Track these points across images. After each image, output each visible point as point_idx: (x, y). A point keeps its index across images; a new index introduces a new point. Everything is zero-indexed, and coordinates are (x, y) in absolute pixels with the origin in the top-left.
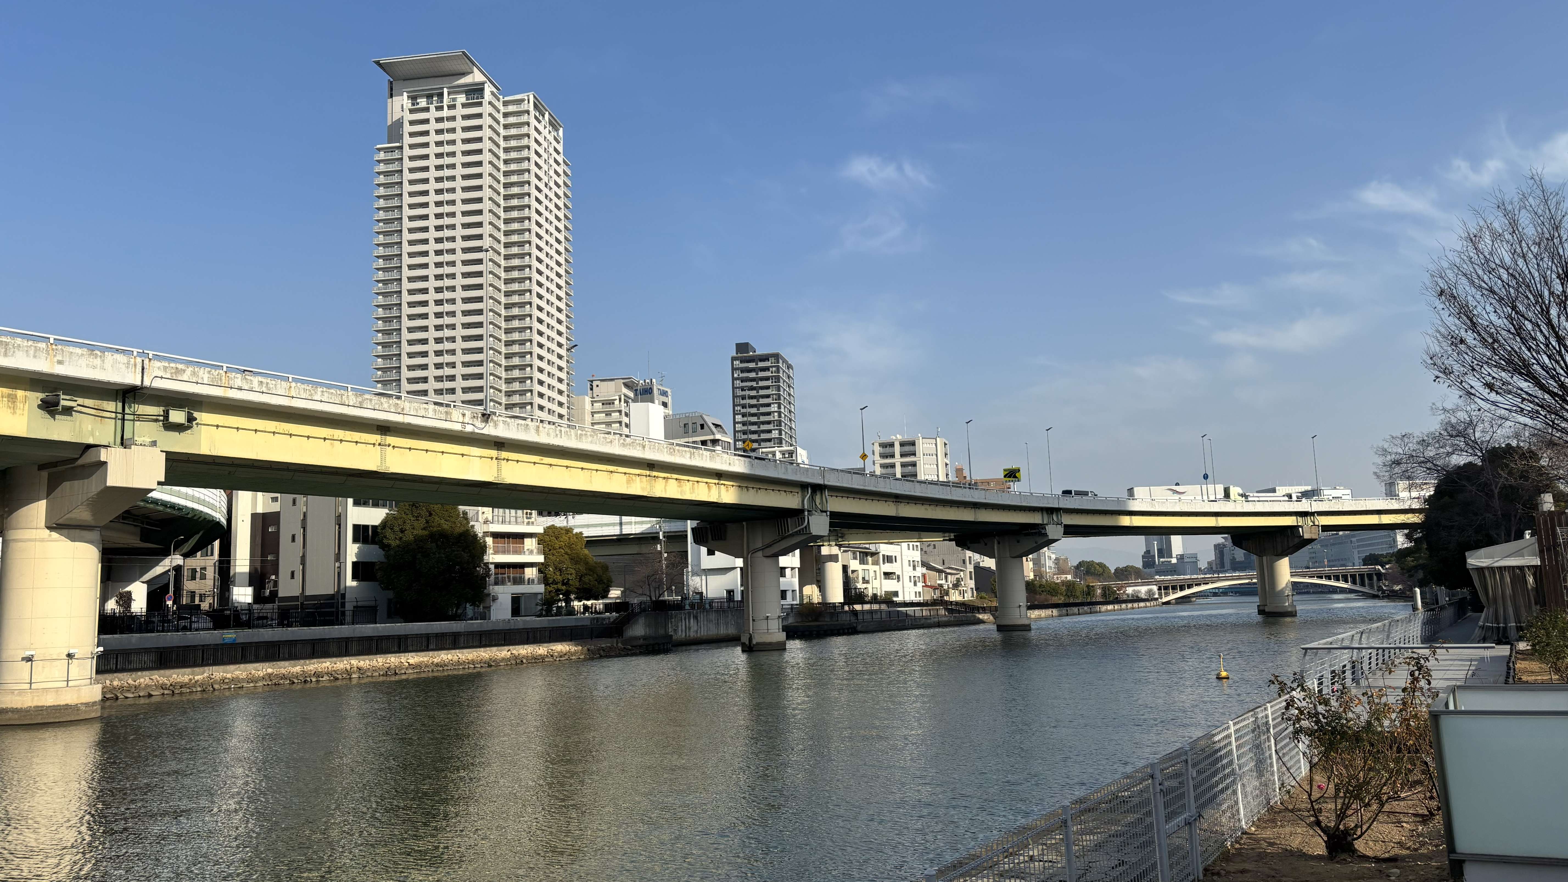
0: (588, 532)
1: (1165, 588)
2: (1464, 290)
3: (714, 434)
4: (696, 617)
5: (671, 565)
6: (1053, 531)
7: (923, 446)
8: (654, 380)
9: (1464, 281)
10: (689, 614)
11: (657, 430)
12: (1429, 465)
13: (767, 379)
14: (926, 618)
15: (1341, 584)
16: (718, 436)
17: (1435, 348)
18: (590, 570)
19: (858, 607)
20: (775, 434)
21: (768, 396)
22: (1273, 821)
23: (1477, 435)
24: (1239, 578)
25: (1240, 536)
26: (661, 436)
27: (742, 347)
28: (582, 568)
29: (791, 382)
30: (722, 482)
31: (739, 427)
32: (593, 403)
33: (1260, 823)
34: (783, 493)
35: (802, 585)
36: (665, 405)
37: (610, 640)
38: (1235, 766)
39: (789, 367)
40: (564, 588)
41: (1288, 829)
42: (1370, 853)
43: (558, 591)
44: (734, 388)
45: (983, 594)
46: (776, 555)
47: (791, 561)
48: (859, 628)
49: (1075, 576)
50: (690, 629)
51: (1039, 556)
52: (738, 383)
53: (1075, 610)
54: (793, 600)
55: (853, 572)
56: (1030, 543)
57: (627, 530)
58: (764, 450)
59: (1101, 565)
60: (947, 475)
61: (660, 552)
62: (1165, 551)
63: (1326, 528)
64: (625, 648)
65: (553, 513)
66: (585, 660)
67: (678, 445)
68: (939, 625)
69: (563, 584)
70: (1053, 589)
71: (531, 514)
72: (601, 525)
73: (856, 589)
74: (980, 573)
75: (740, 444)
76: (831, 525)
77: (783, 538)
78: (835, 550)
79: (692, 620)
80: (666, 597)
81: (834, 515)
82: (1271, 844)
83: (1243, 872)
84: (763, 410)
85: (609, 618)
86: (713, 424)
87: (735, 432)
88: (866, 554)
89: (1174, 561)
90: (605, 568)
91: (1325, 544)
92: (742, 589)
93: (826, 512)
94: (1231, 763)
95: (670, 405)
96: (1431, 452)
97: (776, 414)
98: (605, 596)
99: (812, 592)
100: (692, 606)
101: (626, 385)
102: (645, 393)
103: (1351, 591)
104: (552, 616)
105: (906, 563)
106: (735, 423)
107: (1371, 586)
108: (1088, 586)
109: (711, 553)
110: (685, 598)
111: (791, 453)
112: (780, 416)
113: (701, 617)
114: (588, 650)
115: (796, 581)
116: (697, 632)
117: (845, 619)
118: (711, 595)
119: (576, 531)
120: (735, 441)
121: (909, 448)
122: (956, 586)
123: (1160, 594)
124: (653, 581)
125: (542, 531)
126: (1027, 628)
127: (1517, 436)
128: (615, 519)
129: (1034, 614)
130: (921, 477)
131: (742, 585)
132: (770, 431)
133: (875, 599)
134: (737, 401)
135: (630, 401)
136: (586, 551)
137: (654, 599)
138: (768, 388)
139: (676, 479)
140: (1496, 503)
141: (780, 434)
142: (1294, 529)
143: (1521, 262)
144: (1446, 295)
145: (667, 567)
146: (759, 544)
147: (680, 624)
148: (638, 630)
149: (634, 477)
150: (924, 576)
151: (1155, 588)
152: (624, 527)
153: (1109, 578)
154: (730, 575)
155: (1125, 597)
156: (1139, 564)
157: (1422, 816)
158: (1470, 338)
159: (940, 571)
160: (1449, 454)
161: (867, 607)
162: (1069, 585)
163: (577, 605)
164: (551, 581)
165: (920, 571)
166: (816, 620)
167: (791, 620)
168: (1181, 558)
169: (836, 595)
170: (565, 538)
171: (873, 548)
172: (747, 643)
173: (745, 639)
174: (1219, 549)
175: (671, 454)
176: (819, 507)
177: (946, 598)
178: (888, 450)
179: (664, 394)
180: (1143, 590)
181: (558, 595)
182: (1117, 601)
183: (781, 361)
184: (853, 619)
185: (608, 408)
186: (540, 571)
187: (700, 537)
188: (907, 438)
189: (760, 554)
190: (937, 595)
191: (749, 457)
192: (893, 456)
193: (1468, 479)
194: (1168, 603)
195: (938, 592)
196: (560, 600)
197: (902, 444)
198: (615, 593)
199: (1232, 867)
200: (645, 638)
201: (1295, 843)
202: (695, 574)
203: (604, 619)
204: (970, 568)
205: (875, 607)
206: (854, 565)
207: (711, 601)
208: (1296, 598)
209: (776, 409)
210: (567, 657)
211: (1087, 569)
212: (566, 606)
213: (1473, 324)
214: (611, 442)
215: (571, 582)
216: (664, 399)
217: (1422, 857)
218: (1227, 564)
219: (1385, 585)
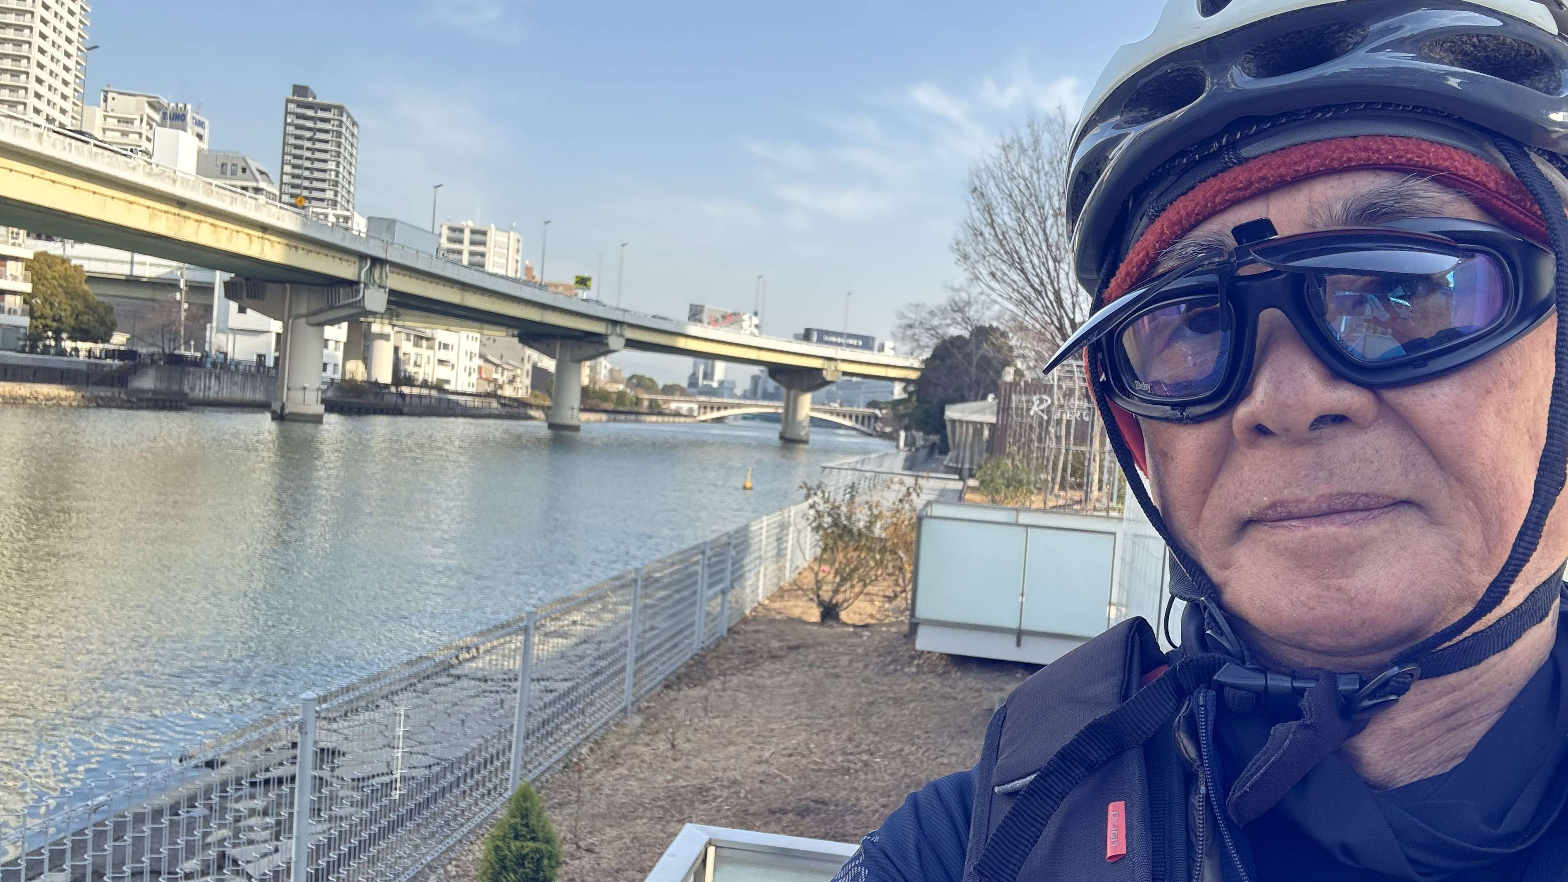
0: (91, 267)
1: (704, 407)
2: (992, 189)
3: (256, 180)
4: (218, 378)
5: (191, 317)
6: (614, 342)
7: (495, 237)
8: (189, 107)
9: (992, 183)
10: (210, 373)
11: (188, 163)
12: (933, 332)
13: (327, 131)
14: (477, 408)
15: (847, 422)
16: (262, 185)
17: (961, 236)
18: (90, 309)
19: (406, 390)
20: (329, 195)
21: (326, 151)
22: (782, 597)
23: (972, 313)
24: (768, 406)
25: (776, 371)
26: (193, 170)
27: (300, 90)
28: (80, 306)
29: (354, 141)
30: (267, 236)
31: (286, 179)
32: (105, 117)
33: (772, 598)
34: (337, 260)
35: (346, 359)
36: (200, 137)
37: (109, 389)
38: (762, 552)
39: (354, 124)
40: (55, 325)
41: (791, 603)
42: (850, 622)
43: (46, 327)
44: (285, 134)
45: (537, 392)
46: (322, 324)
47: (337, 333)
48: (405, 410)
49: (627, 386)
50: (210, 388)
51: (596, 365)
52: (290, 129)
53: (623, 417)
54: (334, 373)
55: (404, 354)
56: (590, 349)
57: (138, 271)
58: (315, 210)
59: (651, 380)
60: (516, 272)
61: (180, 303)
62: (708, 375)
63: (845, 374)
64: (129, 401)
65: (43, 237)
66: (79, 406)
67: (216, 186)
68: (489, 416)
69: (54, 320)
70: (605, 396)
71: (18, 234)
72: (107, 261)
73: (405, 371)
74: (538, 373)
75: (286, 198)
76: (389, 302)
77: (332, 308)
78: (387, 329)
79: (213, 380)
80: (182, 351)
81: (392, 292)
82: (779, 613)
83: (757, 631)
84: (317, 165)
85: (111, 366)
86: (258, 170)
87: (282, 183)
88: (422, 338)
89: (715, 385)
90: (109, 309)
91: (840, 387)
92: (277, 354)
93: (385, 288)
94: (760, 549)
95: (206, 138)
96: (935, 322)
97: (333, 173)
98: (106, 340)
99: (356, 370)
100: (214, 364)
101: (150, 104)
102: (177, 119)
103: (853, 428)
104: (37, 353)
105: (462, 353)
106: (282, 173)
107: (869, 426)
108: (637, 398)
109: (242, 310)
110: (206, 355)
111: (347, 219)
112: (337, 175)
113: (225, 378)
114: (83, 397)
115: (340, 354)
116: (218, 393)
117: (391, 400)
118: (238, 357)
119: (74, 262)
120: (281, 193)
121: (479, 236)
122: (511, 381)
123: (699, 413)
124: (167, 331)
125: (31, 257)
126: (576, 428)
127: (998, 318)
128: (125, 255)
129: (585, 416)
130: (489, 268)
131: (276, 350)
132: (323, 190)
133: (425, 384)
134: (288, 149)
135: (154, 124)
136: (86, 287)
137: (167, 351)
138: (326, 142)
139: (212, 225)
140: (973, 370)
141: (336, 195)
142: (819, 371)
143: (1035, 177)
144: (978, 192)
145: (186, 318)
146: (303, 310)
147: (198, 382)
148: (147, 382)
149: (159, 213)
150: (480, 368)
151: (695, 406)
152: (135, 267)
153: (656, 392)
154: (262, 338)
155: (668, 412)
156: (684, 384)
157: (889, 597)
158: (987, 231)
159: (497, 365)
160: (948, 325)
161: (416, 391)
162: (621, 395)
163: (68, 345)
164: (37, 314)
165: (477, 362)
166: (358, 397)
167: (329, 394)
168: (721, 383)
169: (384, 375)
170: (60, 267)
171: (428, 333)
172: (279, 411)
173: (276, 407)
174: (755, 379)
175: (208, 194)
176: (378, 281)
177: (499, 392)
178: (457, 235)
179: (200, 124)
180: (684, 407)
181: (46, 332)
182: (661, 413)
183: (345, 115)
184: (400, 401)
185: (124, 127)
186: (25, 302)
187: (231, 291)
188: (479, 227)
189: (303, 321)
190: (490, 388)
191: (299, 214)
192: (461, 242)
193: (958, 347)
194: (705, 421)
195: (492, 386)
196: (48, 338)
197: (473, 232)
198: (119, 340)
199: (748, 628)
200: (154, 392)
201: (797, 613)
202: (219, 331)
203: (104, 366)
204: (528, 366)
205: (425, 392)
206: (407, 347)
207: (238, 363)
208: (811, 429)
209: (334, 167)
210: (55, 401)
211: (640, 382)
212: (56, 345)
213: (993, 221)
214: (134, 168)
215: (64, 319)
216: (199, 130)
217: (886, 625)
218: (759, 393)
219: (879, 426)
